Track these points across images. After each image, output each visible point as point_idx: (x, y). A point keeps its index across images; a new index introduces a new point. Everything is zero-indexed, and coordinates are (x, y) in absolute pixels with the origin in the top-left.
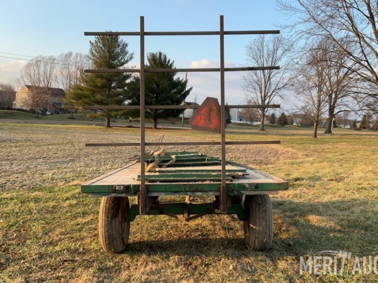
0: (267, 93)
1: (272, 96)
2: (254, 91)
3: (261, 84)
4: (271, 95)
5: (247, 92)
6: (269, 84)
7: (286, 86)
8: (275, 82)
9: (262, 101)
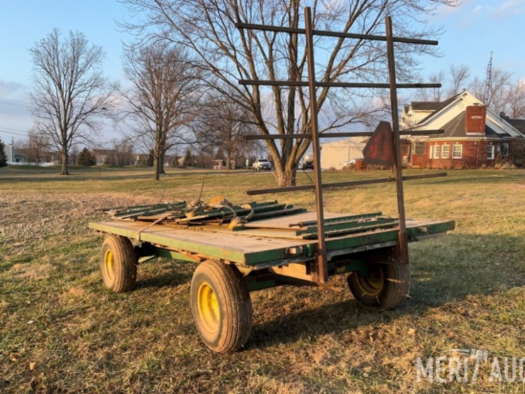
0: (69, 120)
1: (76, 124)
2: (49, 116)
3: (59, 107)
4: (75, 122)
5: (37, 119)
6: (69, 106)
7: (95, 110)
8: (77, 104)
9: (62, 130)
